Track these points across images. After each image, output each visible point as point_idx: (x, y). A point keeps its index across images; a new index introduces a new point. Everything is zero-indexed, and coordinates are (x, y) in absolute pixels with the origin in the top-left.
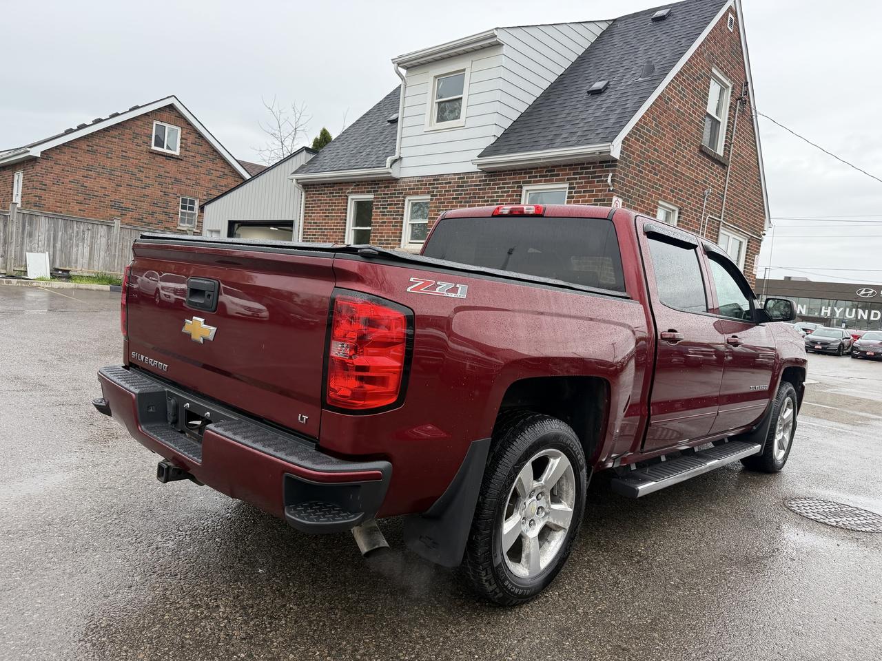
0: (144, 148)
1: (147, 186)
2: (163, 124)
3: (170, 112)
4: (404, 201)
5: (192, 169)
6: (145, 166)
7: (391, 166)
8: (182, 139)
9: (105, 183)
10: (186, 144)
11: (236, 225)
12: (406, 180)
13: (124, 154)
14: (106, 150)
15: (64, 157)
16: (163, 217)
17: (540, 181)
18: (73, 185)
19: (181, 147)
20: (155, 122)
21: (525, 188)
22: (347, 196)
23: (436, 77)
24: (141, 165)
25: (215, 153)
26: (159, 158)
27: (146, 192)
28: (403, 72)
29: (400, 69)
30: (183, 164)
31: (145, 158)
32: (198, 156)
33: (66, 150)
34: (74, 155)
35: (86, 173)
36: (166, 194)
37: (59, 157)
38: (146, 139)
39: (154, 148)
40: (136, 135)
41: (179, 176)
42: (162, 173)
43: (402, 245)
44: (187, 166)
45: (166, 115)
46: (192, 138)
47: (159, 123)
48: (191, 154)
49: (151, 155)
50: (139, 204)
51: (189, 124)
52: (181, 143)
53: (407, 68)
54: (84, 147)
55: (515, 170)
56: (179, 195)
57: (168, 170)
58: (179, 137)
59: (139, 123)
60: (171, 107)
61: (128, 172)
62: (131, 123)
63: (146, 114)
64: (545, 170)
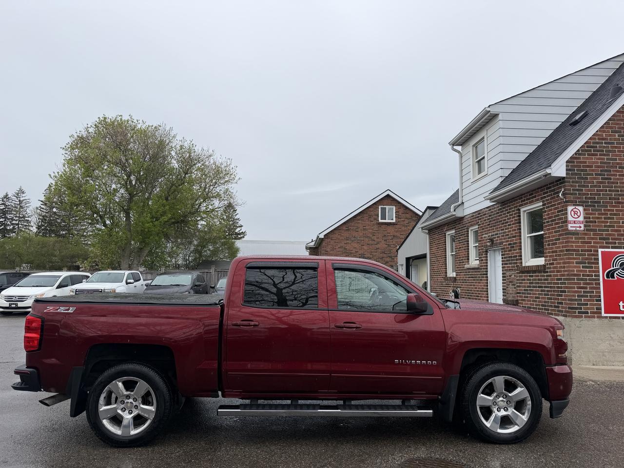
0: (375, 222)
1: (378, 243)
2: (385, 207)
3: (388, 199)
4: (468, 231)
5: (403, 228)
6: (376, 232)
7: (455, 210)
8: (396, 212)
9: (356, 245)
10: (398, 215)
11: (411, 260)
12: (467, 217)
13: (365, 228)
14: (355, 228)
15: (335, 236)
16: (388, 259)
17: (527, 203)
18: (340, 249)
19: (396, 217)
20: (380, 207)
21: (522, 210)
22: (444, 233)
23: (474, 146)
24: (374, 232)
25: (417, 216)
26: (383, 226)
27: (377, 246)
28: (459, 148)
29: (455, 147)
30: (397, 226)
31: (376, 228)
32: (406, 220)
33: (336, 232)
34: (339, 233)
35: (346, 242)
36: (389, 245)
37: (333, 236)
38: (376, 217)
39: (380, 221)
40: (370, 216)
41: (396, 234)
42: (386, 234)
43: (470, 262)
44: (400, 227)
45: (385, 201)
46: (402, 210)
47: (383, 207)
48: (402, 220)
49: (379, 225)
50: (374, 254)
51: (400, 203)
52: (396, 215)
53: (461, 145)
54: (345, 228)
55: (514, 198)
56: (396, 245)
57: (389, 232)
58: (394, 211)
59: (371, 209)
60: (388, 196)
61: (367, 237)
62: (367, 210)
63: (374, 204)
64: (528, 194)
